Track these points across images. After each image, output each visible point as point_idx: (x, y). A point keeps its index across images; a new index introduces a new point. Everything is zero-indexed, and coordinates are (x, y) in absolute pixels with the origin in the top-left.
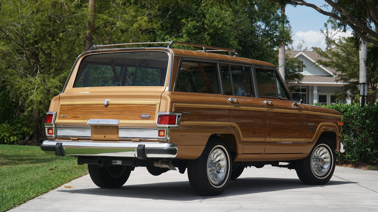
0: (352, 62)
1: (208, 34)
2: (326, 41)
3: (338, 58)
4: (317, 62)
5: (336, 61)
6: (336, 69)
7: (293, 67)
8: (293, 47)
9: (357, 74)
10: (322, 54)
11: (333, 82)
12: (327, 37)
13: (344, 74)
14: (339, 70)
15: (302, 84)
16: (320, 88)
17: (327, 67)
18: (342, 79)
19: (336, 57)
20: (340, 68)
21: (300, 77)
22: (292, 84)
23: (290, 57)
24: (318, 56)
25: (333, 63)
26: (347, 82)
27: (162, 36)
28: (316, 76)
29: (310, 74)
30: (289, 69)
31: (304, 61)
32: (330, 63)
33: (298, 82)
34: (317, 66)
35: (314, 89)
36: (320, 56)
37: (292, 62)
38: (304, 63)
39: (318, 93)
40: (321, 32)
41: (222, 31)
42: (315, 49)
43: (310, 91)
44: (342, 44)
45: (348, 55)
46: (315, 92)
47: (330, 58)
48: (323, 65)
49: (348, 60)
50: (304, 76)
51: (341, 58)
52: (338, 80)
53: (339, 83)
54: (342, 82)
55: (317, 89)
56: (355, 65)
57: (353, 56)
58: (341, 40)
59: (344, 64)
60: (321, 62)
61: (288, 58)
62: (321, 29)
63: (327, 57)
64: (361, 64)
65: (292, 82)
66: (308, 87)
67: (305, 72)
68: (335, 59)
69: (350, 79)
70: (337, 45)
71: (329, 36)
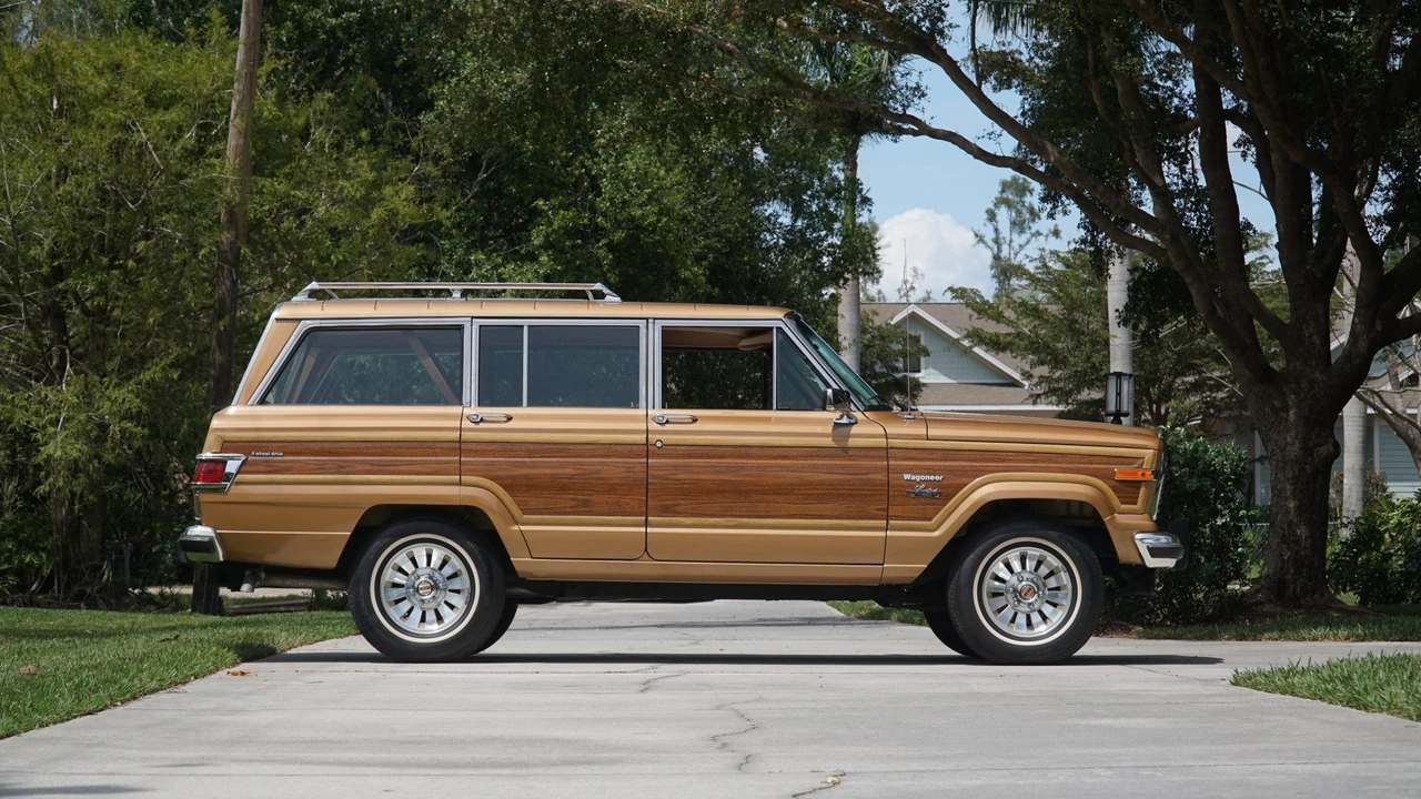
0: (1083, 333)
1: (609, 247)
2: (993, 271)
3: (1036, 323)
4: (967, 337)
5: (1030, 331)
6: (1031, 357)
7: (884, 357)
8: (883, 290)
10: (982, 308)
11: (1022, 403)
12: (997, 258)
13: (1058, 374)
14: (1042, 363)
17: (1001, 353)
18: (1052, 391)
19: (1031, 318)
20: (1043, 356)
21: (911, 389)
23: (878, 321)
24: (971, 316)
25: (1021, 339)
26: (1070, 401)
28: (964, 386)
29: (944, 380)
30: (873, 363)
31: (922, 334)
32: (1008, 339)
34: (967, 352)
36: (976, 315)
37: (883, 338)
38: (923, 342)
40: (978, 239)
42: (959, 293)
44: (1049, 273)
45: (1070, 310)
47: (1009, 323)
48: (986, 344)
49: (1070, 329)
50: (924, 385)
51: (1047, 321)
52: (1039, 396)
53: (1040, 406)
54: (1051, 403)
56: (1094, 343)
57: (1085, 314)
58: (1047, 260)
59: (1059, 342)
60: (979, 337)
61: (871, 324)
62: (976, 229)
63: (999, 318)
64: (1115, 336)
67: (928, 370)
68: (1026, 326)
69: (1079, 389)
70: (1031, 277)
71: (1005, 253)
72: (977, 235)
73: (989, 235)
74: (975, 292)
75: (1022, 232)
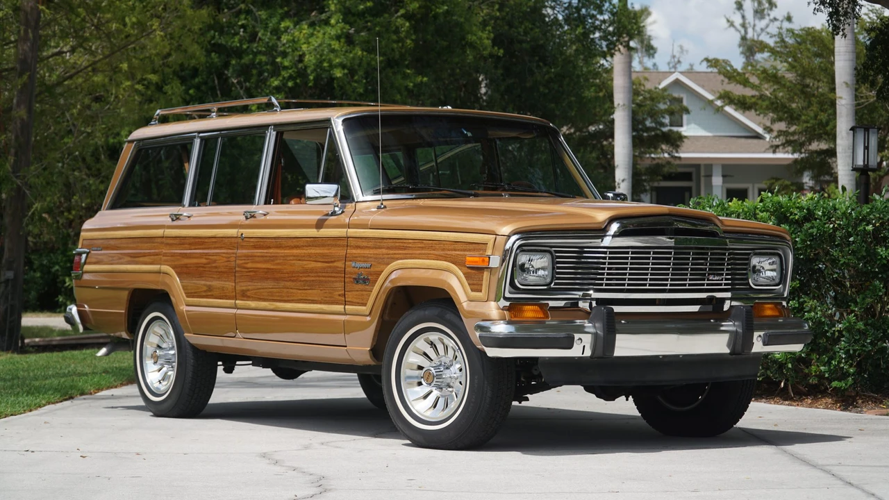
0: (814, 95)
1: (407, 17)
2: (741, 49)
3: (775, 87)
4: (720, 98)
5: (771, 94)
6: (771, 114)
7: (653, 114)
8: (657, 64)
9: (828, 128)
10: (731, 75)
11: (764, 152)
12: (744, 38)
13: (793, 129)
14: (780, 120)
15: (680, 158)
16: (731, 170)
17: (747, 112)
18: (788, 143)
19: (771, 84)
20: (780, 114)
21: (675, 140)
22: (653, 159)
23: (649, 86)
24: (723, 81)
25: (764, 101)
26: (803, 150)
27: (271, 22)
28: (717, 138)
29: (701, 132)
30: (645, 119)
31: (684, 96)
32: (753, 100)
33: (669, 154)
34: (719, 110)
35: (714, 174)
36: (726, 80)
37: (652, 99)
38: (685, 103)
39: (724, 182)
40: (729, 24)
41: (446, 8)
42: (713, 63)
43: (703, 179)
44: (786, 47)
45: (803, 76)
46: (717, 181)
47: (753, 87)
48: (735, 104)
49: (803, 92)
50: (686, 137)
51: (784, 86)
52: (777, 146)
53: (780, 155)
54: (787, 152)
55: (720, 173)
56: (821, 103)
57: (815, 79)
58: (784, 36)
59: (793, 102)
60: (729, 98)
61: (643, 88)
62: (728, 16)
63: (745, 83)
64: (841, 98)
65: (653, 156)
66: (697, 167)
67: (689, 127)
68: (767, 90)
69: (810, 141)
70: (773, 51)
71: (750, 35)
72: (728, 21)
73: (738, 20)
74: (726, 62)
75: (762, 17)
